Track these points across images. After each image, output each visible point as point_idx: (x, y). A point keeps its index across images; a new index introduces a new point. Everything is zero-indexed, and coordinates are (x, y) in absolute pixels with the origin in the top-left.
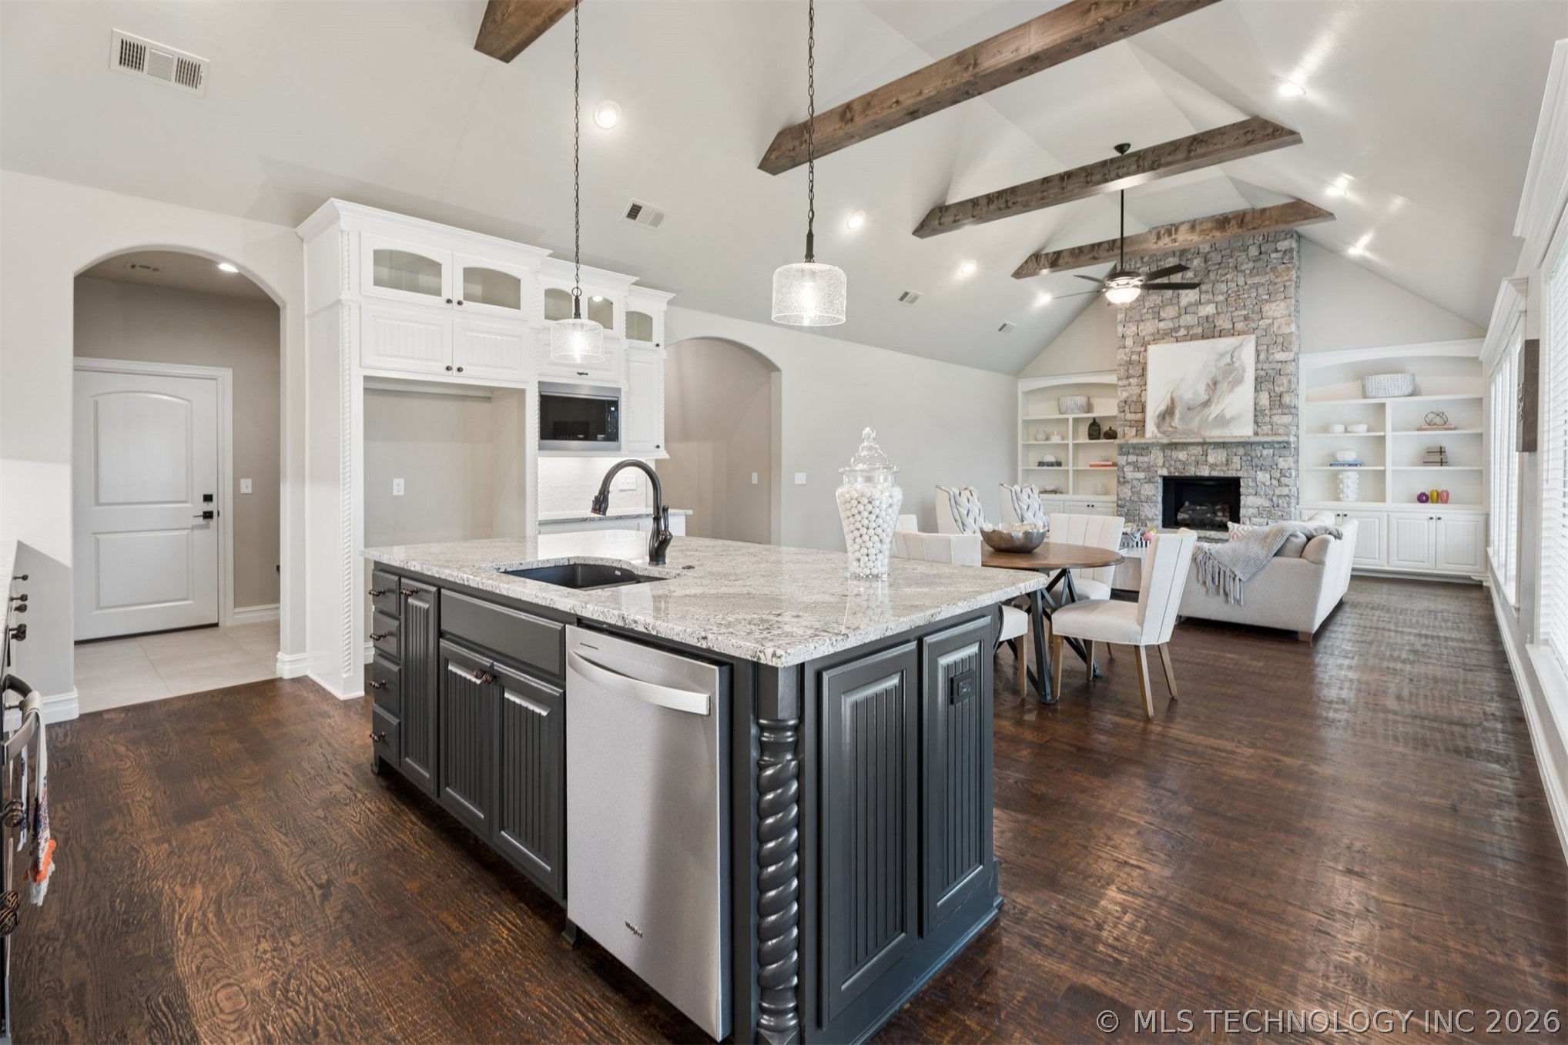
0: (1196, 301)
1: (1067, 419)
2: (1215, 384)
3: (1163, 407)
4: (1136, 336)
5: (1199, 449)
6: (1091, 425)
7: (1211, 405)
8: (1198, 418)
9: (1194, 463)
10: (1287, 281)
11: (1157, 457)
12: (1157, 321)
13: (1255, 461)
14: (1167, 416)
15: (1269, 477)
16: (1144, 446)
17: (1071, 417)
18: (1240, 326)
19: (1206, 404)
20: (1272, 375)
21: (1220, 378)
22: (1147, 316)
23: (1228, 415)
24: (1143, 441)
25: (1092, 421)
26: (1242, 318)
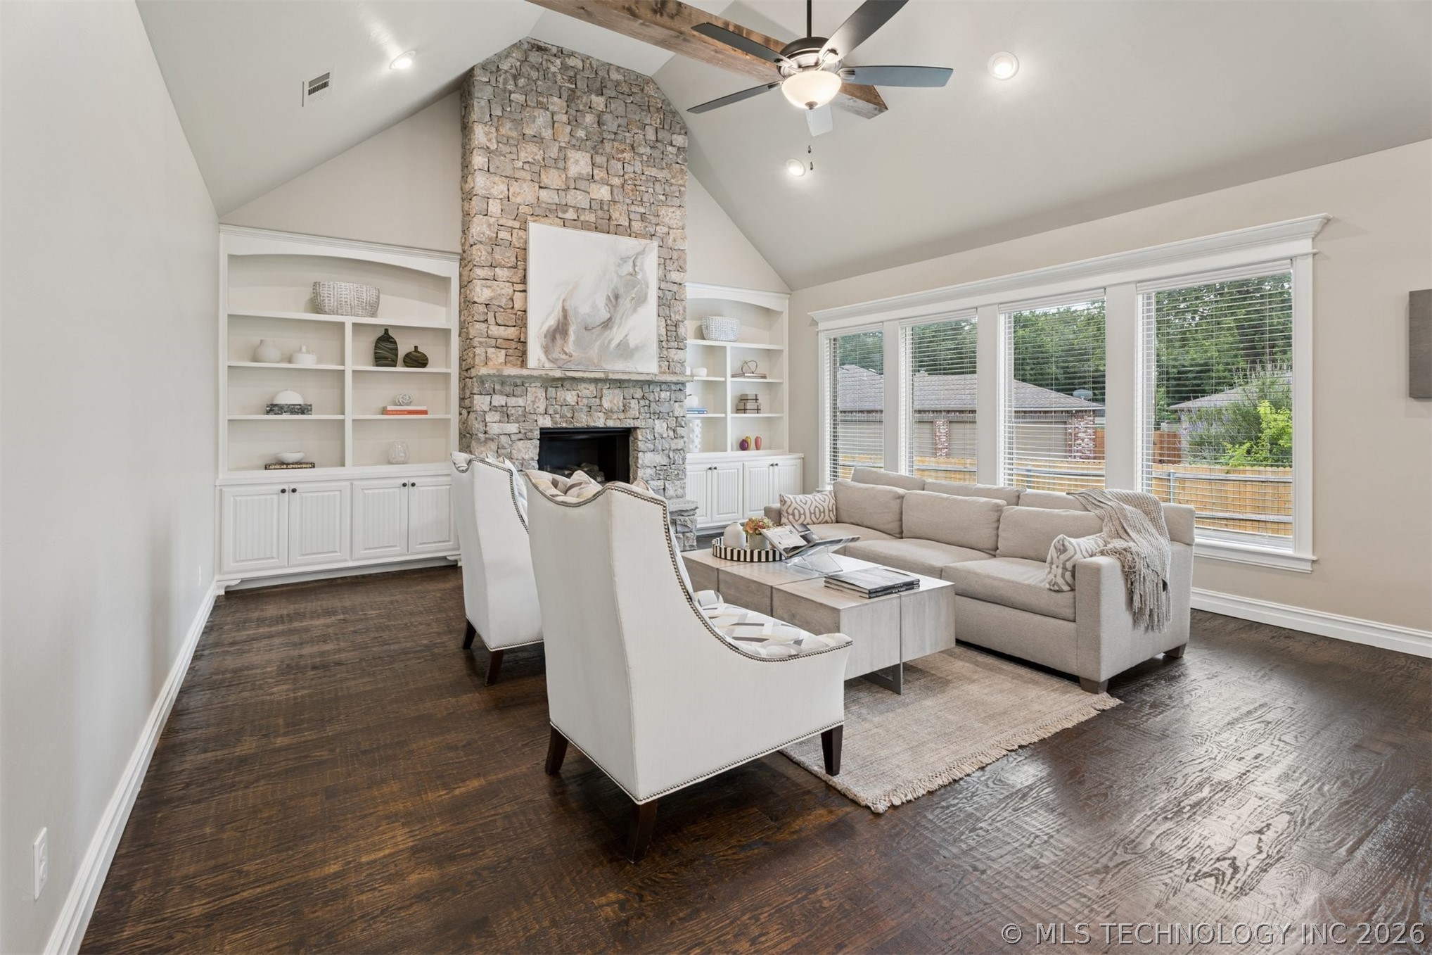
0: (588, 175)
1: (342, 325)
2: (617, 297)
3: (552, 322)
4: (505, 202)
5: (592, 387)
6: (380, 340)
7: (611, 328)
8: (598, 343)
9: (585, 409)
10: (681, 186)
11: (535, 399)
12: (537, 185)
13: (653, 405)
14: (558, 336)
15: (665, 425)
16: (519, 382)
17: (349, 321)
18: (637, 226)
19: (607, 324)
20: (669, 298)
21: (621, 291)
22: (522, 174)
23: (632, 344)
24: (525, 372)
25: (381, 333)
26: (638, 217)
